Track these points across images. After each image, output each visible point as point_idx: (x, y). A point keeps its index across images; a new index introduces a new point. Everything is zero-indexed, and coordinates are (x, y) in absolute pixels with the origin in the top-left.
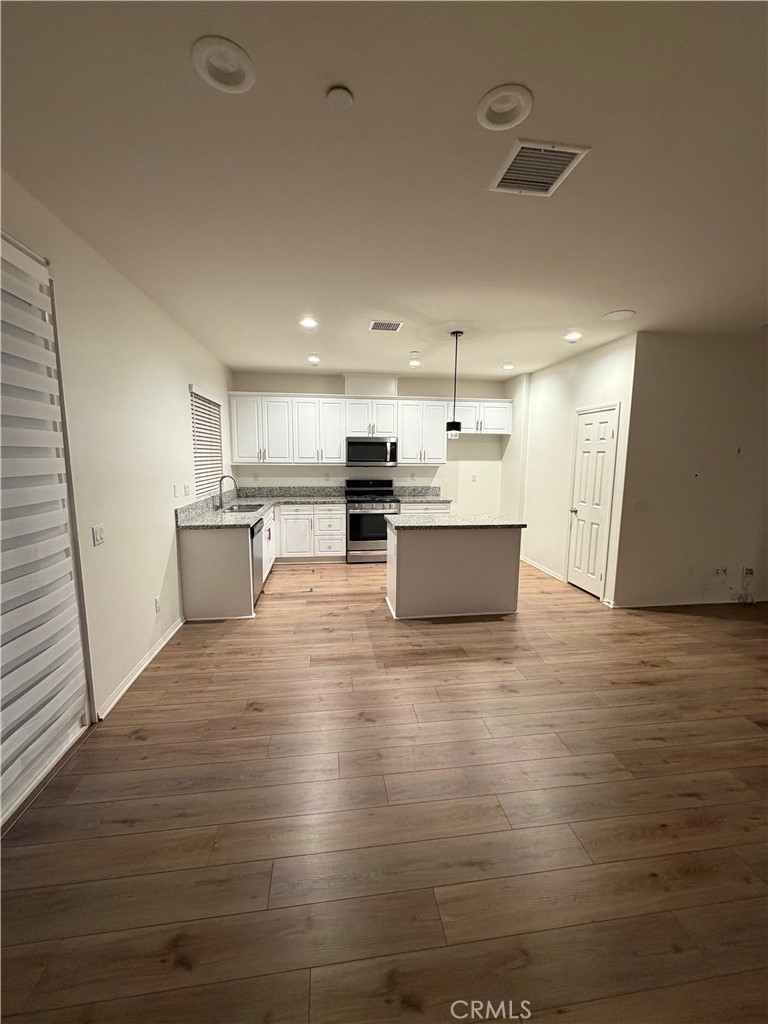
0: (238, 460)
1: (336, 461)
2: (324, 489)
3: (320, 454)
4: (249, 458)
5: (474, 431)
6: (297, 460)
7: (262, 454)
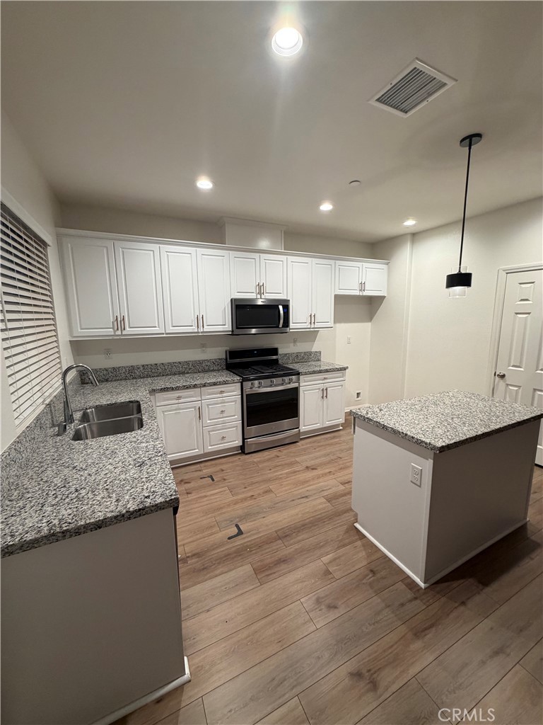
0: (81, 333)
1: (220, 328)
2: (200, 362)
3: (199, 320)
4: (101, 328)
5: (357, 293)
6: (171, 329)
7: (120, 323)
